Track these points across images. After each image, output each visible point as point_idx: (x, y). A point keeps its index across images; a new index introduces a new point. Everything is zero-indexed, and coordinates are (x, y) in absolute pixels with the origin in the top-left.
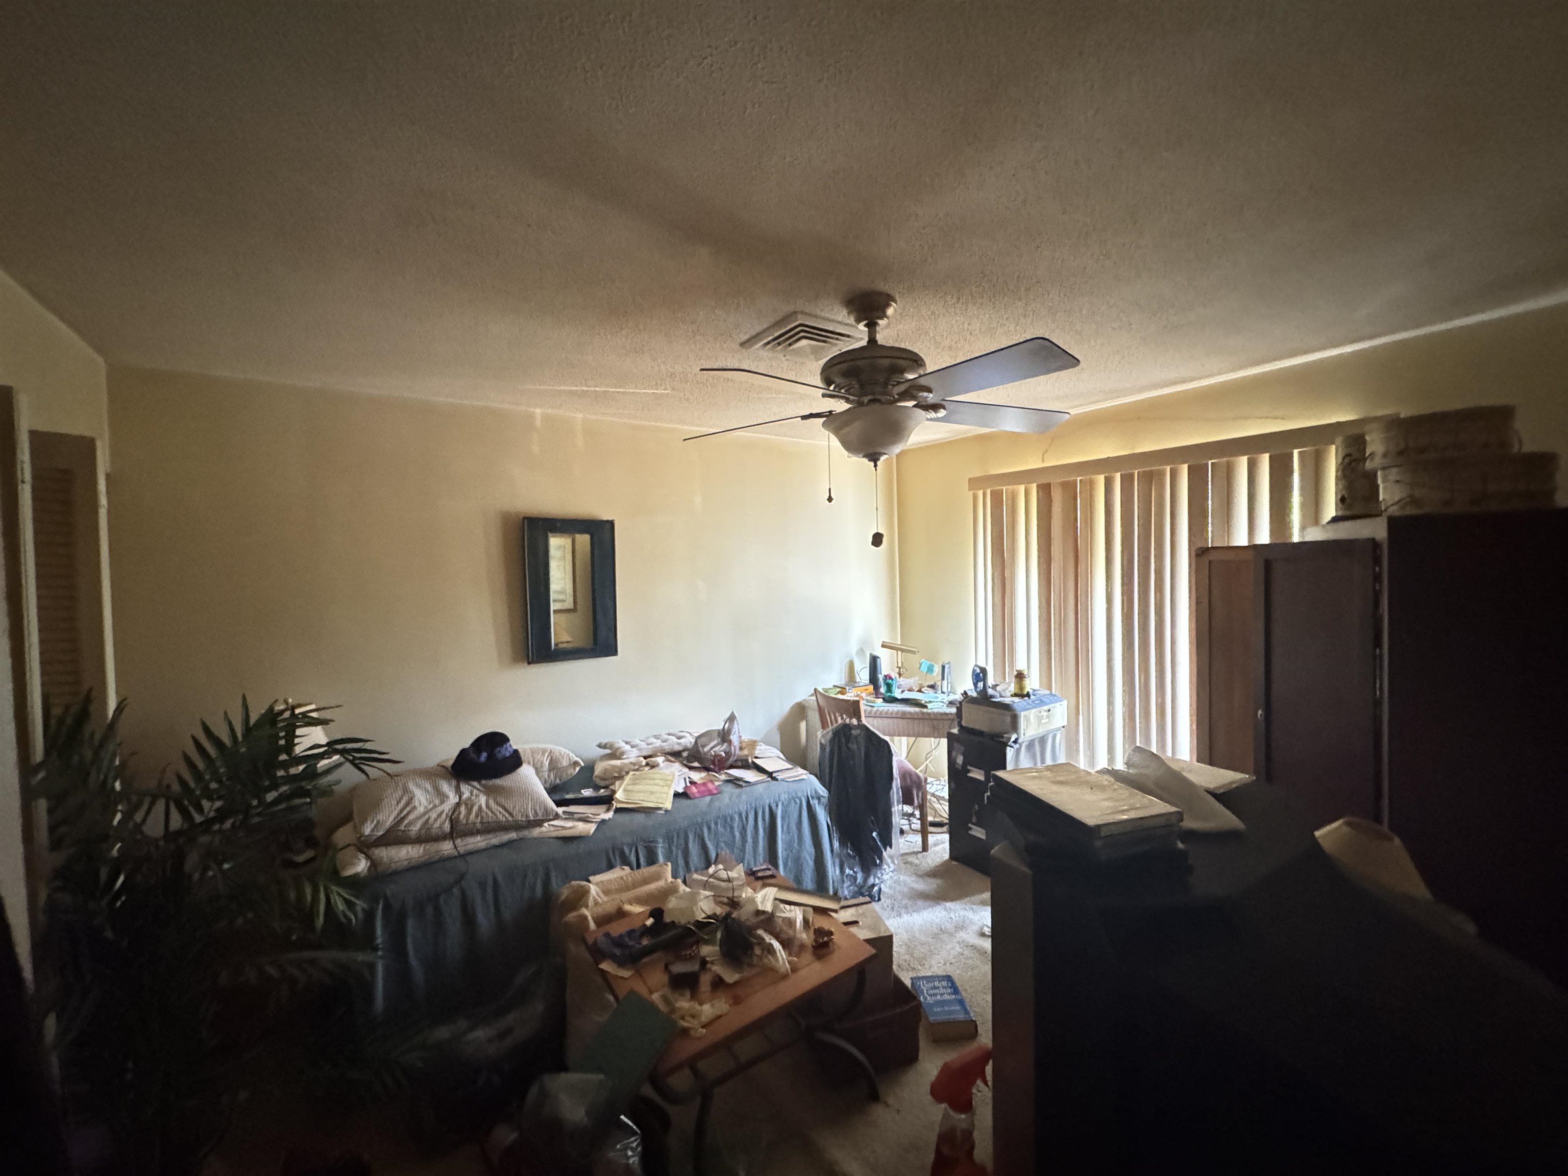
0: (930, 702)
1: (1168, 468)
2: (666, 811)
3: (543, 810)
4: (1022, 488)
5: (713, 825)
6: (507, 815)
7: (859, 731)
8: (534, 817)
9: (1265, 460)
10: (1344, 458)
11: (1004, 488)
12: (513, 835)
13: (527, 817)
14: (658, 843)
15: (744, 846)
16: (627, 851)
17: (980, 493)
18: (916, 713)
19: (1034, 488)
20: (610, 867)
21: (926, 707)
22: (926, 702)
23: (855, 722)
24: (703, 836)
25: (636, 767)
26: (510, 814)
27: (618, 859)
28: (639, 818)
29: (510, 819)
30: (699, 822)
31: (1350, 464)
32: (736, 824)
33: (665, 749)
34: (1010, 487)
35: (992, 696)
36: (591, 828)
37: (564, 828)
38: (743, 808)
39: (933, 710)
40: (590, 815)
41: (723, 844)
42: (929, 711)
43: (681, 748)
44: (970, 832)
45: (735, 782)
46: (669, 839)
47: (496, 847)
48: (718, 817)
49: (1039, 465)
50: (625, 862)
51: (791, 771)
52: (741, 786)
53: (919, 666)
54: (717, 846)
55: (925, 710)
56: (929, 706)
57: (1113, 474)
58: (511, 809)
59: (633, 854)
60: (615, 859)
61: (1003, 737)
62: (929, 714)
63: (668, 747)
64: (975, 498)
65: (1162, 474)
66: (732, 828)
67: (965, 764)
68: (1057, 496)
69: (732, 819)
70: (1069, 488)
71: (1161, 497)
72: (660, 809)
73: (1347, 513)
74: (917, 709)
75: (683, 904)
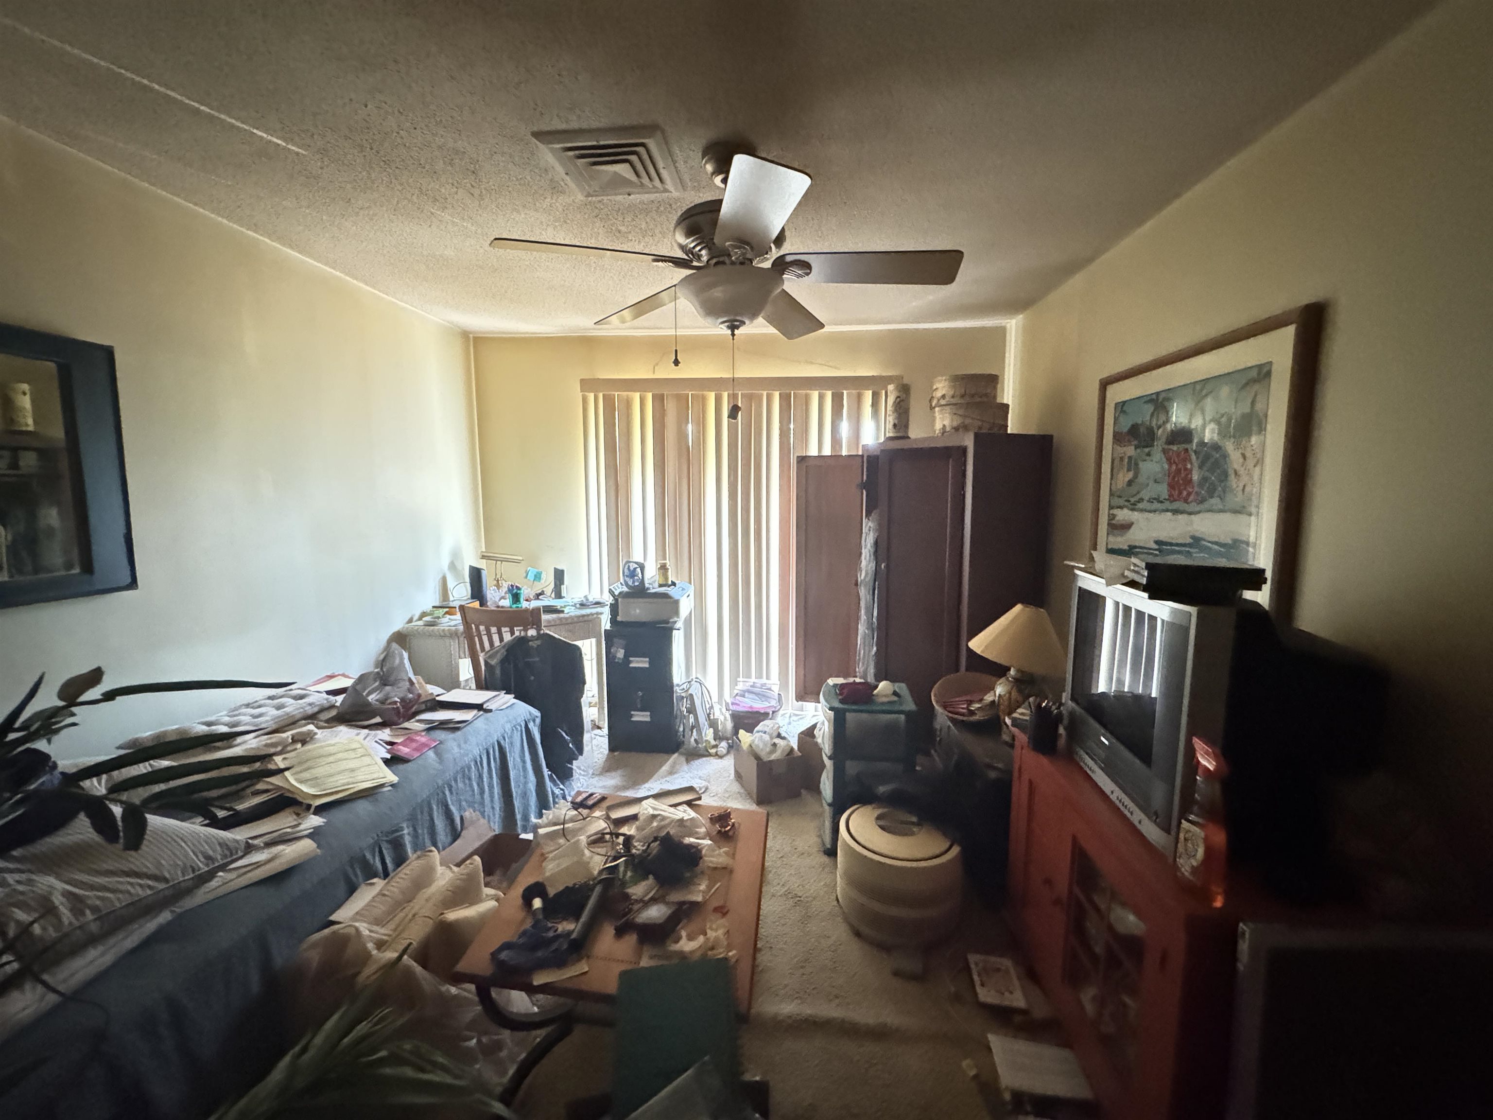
0: (565, 606)
1: (765, 393)
2: (392, 785)
3: (218, 848)
4: (636, 396)
5: (453, 783)
6: (150, 883)
7: (539, 642)
8: (207, 865)
9: (829, 394)
10: (896, 399)
11: (616, 394)
12: (165, 916)
13: (193, 871)
14: (403, 830)
15: (482, 798)
16: (369, 856)
17: (591, 396)
18: (554, 620)
19: (649, 396)
20: (352, 889)
21: (562, 612)
22: (561, 607)
23: (532, 632)
24: (447, 802)
25: (279, 748)
26: (155, 878)
27: (359, 873)
28: (362, 807)
29: (161, 886)
30: (440, 784)
31: (899, 403)
32: (474, 775)
33: (293, 716)
34: (625, 394)
35: (648, 589)
36: (306, 846)
37: (258, 865)
38: (476, 752)
39: (570, 614)
40: (289, 830)
41: (464, 803)
42: (567, 616)
43: (316, 709)
44: (632, 719)
45: (442, 726)
46: (413, 820)
47: (133, 951)
48: (457, 772)
49: (650, 376)
50: (370, 874)
51: (498, 698)
52: (458, 729)
53: (525, 575)
54: (460, 808)
55: (562, 615)
56: (566, 610)
57: (722, 392)
58: (153, 870)
59: (377, 859)
60: (356, 875)
61: (668, 623)
62: (566, 619)
63: (297, 712)
64: (585, 401)
65: (760, 397)
66: (470, 779)
67: (627, 656)
68: (671, 407)
69: (469, 768)
70: (682, 400)
71: (760, 415)
72: (382, 786)
73: (898, 435)
74: (555, 616)
75: (565, 863)
